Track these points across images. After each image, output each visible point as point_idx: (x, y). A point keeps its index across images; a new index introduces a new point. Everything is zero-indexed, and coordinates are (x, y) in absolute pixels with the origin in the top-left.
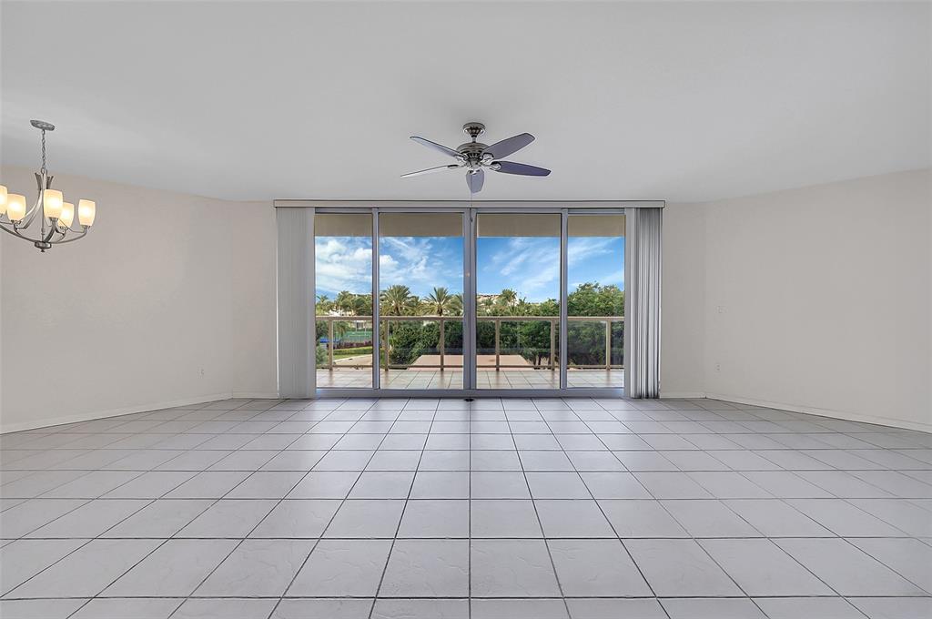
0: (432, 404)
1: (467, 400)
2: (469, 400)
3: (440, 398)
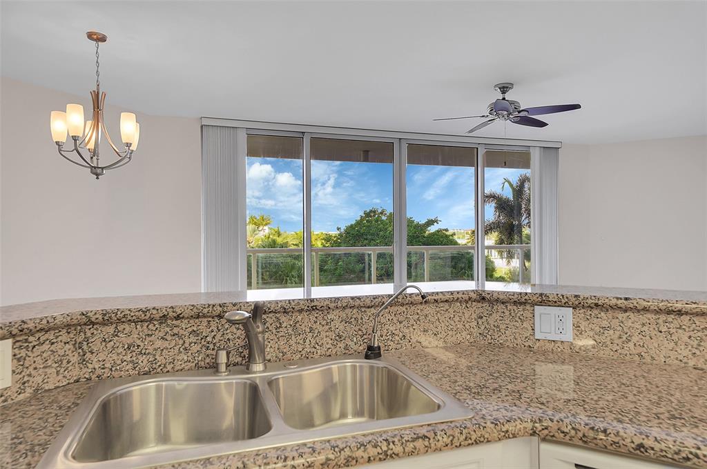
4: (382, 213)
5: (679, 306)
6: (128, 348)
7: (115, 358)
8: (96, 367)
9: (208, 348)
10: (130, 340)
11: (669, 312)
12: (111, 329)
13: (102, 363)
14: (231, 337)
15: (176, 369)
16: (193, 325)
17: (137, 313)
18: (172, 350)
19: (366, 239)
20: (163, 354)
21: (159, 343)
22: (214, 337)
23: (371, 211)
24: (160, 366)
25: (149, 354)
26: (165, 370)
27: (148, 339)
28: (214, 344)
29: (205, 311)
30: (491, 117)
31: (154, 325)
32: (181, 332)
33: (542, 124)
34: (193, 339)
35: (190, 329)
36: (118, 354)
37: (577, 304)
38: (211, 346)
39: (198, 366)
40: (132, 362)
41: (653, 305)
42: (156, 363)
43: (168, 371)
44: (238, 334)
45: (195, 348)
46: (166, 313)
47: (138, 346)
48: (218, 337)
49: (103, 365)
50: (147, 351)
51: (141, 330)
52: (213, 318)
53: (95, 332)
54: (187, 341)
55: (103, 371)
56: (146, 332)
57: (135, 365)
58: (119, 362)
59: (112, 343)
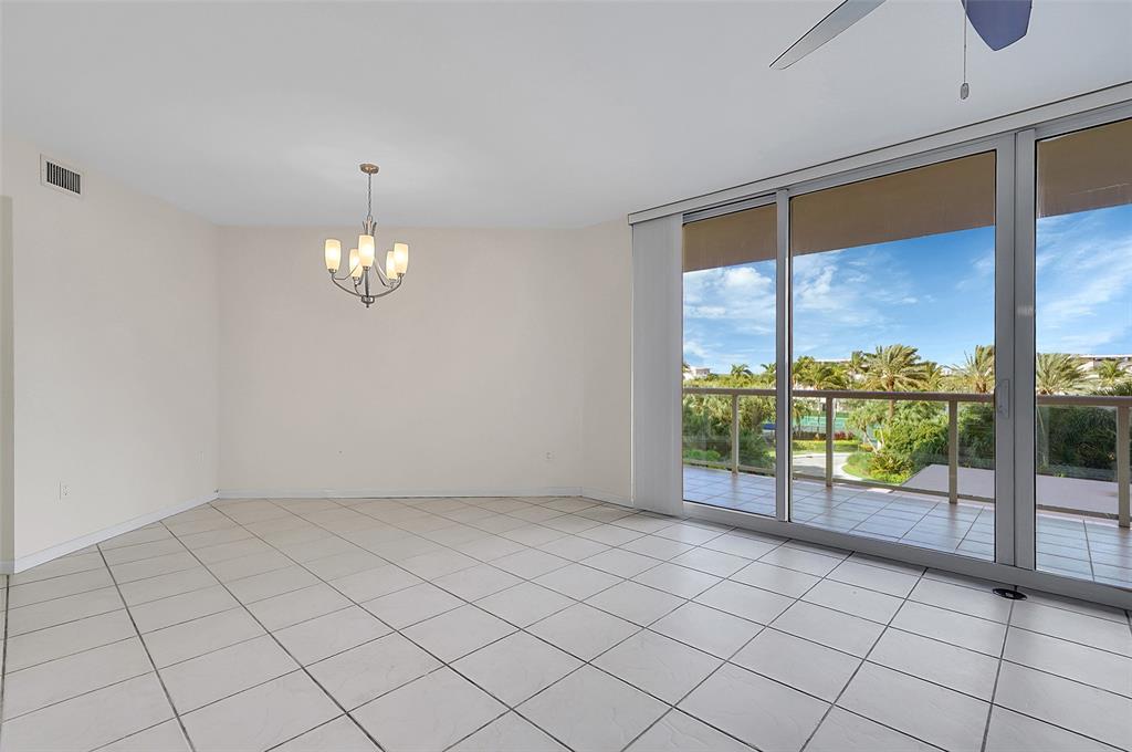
0: (900, 580)
1: (1002, 592)
2: (1013, 593)
3: (926, 570)
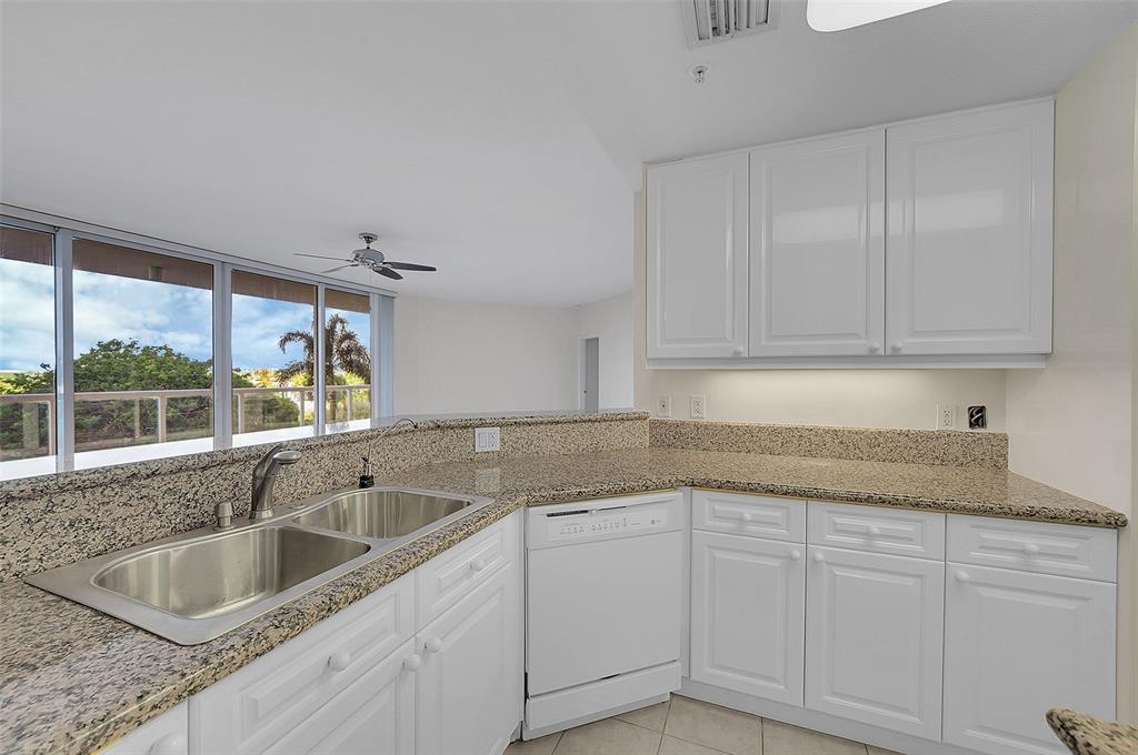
4: (132, 346)
5: (557, 419)
6: (71, 525)
7: (48, 542)
8: (13, 561)
9: (188, 507)
10: (73, 515)
11: (552, 423)
12: (41, 504)
13: (23, 554)
14: (216, 490)
15: (145, 539)
16: (170, 483)
17: (91, 476)
18: (140, 517)
19: (105, 381)
20: (127, 523)
21: (120, 512)
22: (196, 493)
23: (112, 342)
24: (122, 540)
25: (104, 527)
26: (130, 543)
27: (103, 508)
28: (196, 501)
29: (190, 463)
30: (356, 263)
31: (113, 489)
32: (152, 493)
33: (398, 277)
34: (168, 499)
35: (165, 488)
36: (53, 536)
37: (502, 424)
38: (192, 504)
39: (175, 531)
40: (78, 543)
41: (546, 420)
42: (115, 538)
43: (134, 545)
44: (226, 485)
45: (171, 509)
46: (136, 471)
47: (87, 520)
48: (202, 491)
49: (27, 556)
50: (102, 524)
51: (92, 498)
52: (194, 470)
53: (11, 512)
54: (161, 503)
55: (25, 564)
56: (100, 499)
57: (81, 545)
58: (56, 546)
59: (43, 522)
